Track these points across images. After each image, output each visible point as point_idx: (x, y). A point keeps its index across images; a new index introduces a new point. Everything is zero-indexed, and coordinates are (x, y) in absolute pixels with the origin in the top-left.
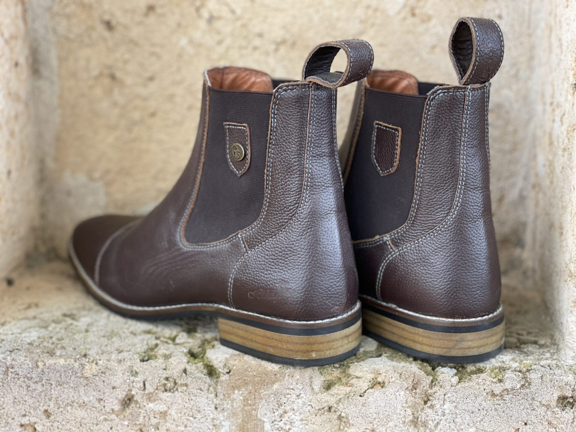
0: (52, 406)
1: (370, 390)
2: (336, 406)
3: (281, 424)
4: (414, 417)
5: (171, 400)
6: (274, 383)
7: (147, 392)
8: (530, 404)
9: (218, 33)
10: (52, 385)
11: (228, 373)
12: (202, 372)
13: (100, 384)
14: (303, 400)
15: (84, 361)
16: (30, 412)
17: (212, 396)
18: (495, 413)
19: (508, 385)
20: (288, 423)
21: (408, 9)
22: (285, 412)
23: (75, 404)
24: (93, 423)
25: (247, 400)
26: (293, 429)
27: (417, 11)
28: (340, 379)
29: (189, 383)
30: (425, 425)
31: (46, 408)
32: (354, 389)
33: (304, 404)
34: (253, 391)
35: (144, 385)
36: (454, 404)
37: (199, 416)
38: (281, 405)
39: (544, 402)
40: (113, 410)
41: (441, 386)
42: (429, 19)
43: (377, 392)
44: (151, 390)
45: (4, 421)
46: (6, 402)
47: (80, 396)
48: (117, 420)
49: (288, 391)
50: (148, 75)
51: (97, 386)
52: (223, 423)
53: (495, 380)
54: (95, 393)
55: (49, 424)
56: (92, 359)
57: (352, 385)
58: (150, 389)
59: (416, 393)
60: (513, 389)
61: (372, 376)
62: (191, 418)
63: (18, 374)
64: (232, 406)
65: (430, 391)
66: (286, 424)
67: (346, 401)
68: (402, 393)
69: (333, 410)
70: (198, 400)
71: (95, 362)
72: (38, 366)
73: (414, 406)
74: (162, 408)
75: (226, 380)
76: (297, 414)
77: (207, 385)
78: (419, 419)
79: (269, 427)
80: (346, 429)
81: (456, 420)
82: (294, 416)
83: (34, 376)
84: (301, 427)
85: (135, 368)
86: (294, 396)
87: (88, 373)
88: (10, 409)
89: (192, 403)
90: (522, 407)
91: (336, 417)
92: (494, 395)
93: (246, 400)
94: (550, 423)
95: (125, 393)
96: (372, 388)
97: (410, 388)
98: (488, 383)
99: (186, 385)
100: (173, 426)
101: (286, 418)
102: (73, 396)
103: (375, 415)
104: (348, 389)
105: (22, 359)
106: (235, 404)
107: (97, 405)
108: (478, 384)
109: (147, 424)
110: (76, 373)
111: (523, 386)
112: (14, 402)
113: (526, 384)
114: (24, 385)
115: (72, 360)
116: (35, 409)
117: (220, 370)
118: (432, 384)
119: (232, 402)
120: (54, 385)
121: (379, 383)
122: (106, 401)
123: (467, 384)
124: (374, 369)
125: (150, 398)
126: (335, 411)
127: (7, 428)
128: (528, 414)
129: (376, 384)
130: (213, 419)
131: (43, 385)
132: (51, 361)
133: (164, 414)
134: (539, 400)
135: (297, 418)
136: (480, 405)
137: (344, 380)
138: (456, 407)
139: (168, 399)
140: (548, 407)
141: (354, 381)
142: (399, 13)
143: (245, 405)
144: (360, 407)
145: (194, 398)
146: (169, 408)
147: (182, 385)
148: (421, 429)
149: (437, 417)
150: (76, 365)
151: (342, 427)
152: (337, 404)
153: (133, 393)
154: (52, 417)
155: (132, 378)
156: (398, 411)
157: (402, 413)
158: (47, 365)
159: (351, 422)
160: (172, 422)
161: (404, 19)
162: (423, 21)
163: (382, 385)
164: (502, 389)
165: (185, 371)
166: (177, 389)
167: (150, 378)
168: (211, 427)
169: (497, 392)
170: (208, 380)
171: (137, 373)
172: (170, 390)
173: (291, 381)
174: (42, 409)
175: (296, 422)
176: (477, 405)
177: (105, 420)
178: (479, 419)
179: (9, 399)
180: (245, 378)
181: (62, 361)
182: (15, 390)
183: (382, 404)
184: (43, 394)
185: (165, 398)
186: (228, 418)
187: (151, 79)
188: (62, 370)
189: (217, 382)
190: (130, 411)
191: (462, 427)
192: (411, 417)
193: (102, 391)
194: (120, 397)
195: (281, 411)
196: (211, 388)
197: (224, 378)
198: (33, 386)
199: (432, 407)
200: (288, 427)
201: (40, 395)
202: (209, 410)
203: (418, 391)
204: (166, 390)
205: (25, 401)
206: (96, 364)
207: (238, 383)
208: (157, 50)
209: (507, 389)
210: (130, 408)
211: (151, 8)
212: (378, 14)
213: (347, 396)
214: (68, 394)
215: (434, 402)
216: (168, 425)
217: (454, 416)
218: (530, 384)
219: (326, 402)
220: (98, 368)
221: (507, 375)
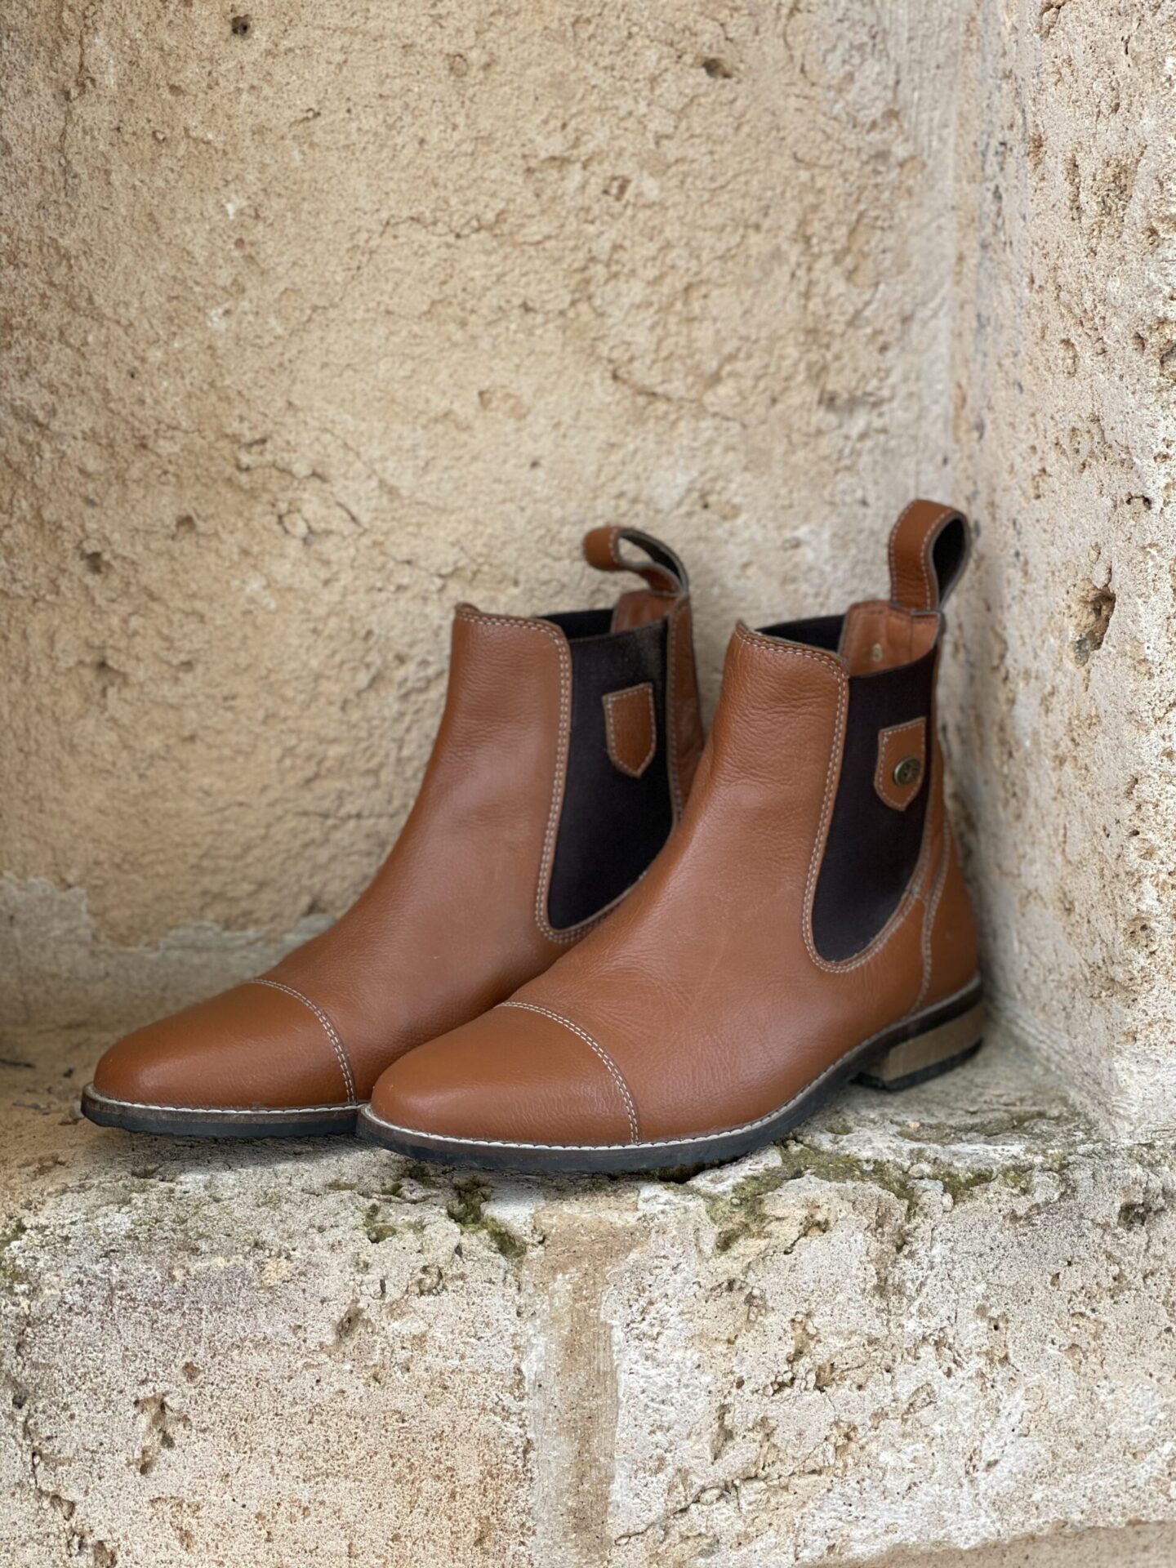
0: (201, 1353)
1: (803, 1240)
2: (742, 1278)
3: (644, 1326)
4: (879, 1279)
5: (435, 1310)
6: (630, 1250)
7: (388, 1300)
8: (1077, 1227)
9: (327, 563)
10: (201, 1311)
11: (541, 1242)
12: (489, 1248)
13: (298, 1297)
14: (684, 1274)
15: (261, 1255)
16: (155, 1374)
17: (513, 1290)
18: (1018, 1251)
19: (1039, 1197)
20: (657, 1322)
21: (695, 495)
22: (651, 1303)
23: (247, 1343)
24: (282, 1377)
25: (581, 1289)
26: (666, 1332)
27: (712, 499)
28: (747, 1225)
29: (467, 1272)
30: (899, 1290)
31: (188, 1359)
32: (774, 1241)
33: (686, 1281)
34: (591, 1271)
35: (383, 1286)
36: (950, 1244)
37: (488, 1334)
38: (644, 1290)
39: (1099, 1220)
40: (321, 1344)
41: (926, 1215)
42: (736, 511)
43: (816, 1241)
44: (398, 1296)
45: (103, 1399)
46: (108, 1359)
47: (257, 1326)
48: (331, 1363)
49: (656, 1262)
50: (183, 657)
51: (290, 1301)
52: (534, 1341)
53: (1015, 1191)
54: (285, 1317)
55: (194, 1392)
56: (276, 1249)
57: (769, 1235)
58: (393, 1293)
59: (883, 1234)
60: (1047, 1203)
61: (805, 1212)
62: (473, 1340)
63: (133, 1300)
64: (551, 1305)
65: (907, 1227)
66: (652, 1325)
67: (761, 1267)
68: (860, 1237)
69: (736, 1286)
70: (486, 1302)
71: (284, 1255)
72: (173, 1279)
73: (880, 1258)
74: (417, 1327)
75: (539, 1257)
76: (674, 1303)
77: (501, 1271)
78: (890, 1281)
79: (622, 1335)
80: (760, 1318)
81: (954, 1273)
82: (667, 1309)
83: (166, 1298)
84: (680, 1326)
85: (363, 1257)
86: (668, 1270)
87: (272, 1277)
88: (115, 1372)
89: (474, 1309)
90: (1063, 1234)
91: (743, 1298)
92: (1014, 1218)
93: (578, 1289)
94: (1109, 1256)
95: (345, 1308)
96: (805, 1235)
97: (873, 1226)
98: (1005, 1197)
99: (462, 1277)
100: (439, 1360)
101: (653, 1314)
102: (243, 1329)
103: (812, 1286)
104: (763, 1243)
105: (143, 1268)
106: (556, 1300)
107: (291, 1339)
108: (988, 1202)
109: (387, 1362)
110: (250, 1281)
111: (1062, 1195)
112: (125, 1357)
113: (1069, 1190)
114: (145, 1320)
115: (240, 1257)
116: (166, 1366)
117: (526, 1239)
118: (910, 1214)
119: (551, 1297)
120: (206, 1312)
121: (818, 1224)
122: (309, 1329)
123: (969, 1205)
124: (807, 1199)
125: (396, 1310)
126: (741, 1288)
127: (110, 1413)
128: (1073, 1245)
129: (815, 1226)
130: (514, 1335)
131: (184, 1314)
132: (197, 1266)
133: (420, 1340)
134: (1092, 1216)
135: (672, 1310)
136: (994, 1239)
137: (754, 1228)
138: (952, 1250)
139: (428, 1309)
140: (1105, 1227)
141: (773, 1227)
142: (679, 504)
143: (575, 1300)
144: (786, 1273)
145: (477, 1301)
146: (430, 1326)
147: (454, 1278)
148: (893, 1298)
149: (920, 1273)
150: (250, 1265)
151: (752, 1317)
152: (745, 1274)
153: (361, 1305)
154: (201, 1377)
155: (358, 1277)
156: (854, 1272)
157: (860, 1274)
158: (193, 1273)
159: (770, 1304)
160: (435, 1352)
161: (690, 514)
162: (725, 518)
163: (823, 1227)
164: (1029, 1205)
165: (458, 1250)
166: (444, 1287)
167: (394, 1273)
168: (510, 1352)
169: (1021, 1212)
170: (502, 1260)
171: (367, 1265)
172: (430, 1291)
173: (661, 1242)
174: (181, 1363)
175: (672, 1319)
176: (988, 1241)
177: (307, 1366)
178: (992, 1266)
179: (114, 1352)
180: (576, 1248)
181: (220, 1262)
182: (128, 1332)
183: (826, 1263)
184: (183, 1333)
185: (424, 1307)
186: (543, 1329)
187: (188, 665)
188: (223, 1278)
189: (521, 1262)
190: (355, 1342)
191: (964, 1285)
192: (875, 1281)
193: (301, 1310)
194: (336, 1318)
195: (643, 1302)
196: (509, 1277)
197: (535, 1253)
198: (164, 1319)
199: (911, 1255)
200: (656, 1330)
201: (177, 1336)
202: (506, 1319)
203: (887, 1229)
204: (422, 1293)
205: (147, 1352)
206: (288, 1258)
207: (562, 1259)
208: (199, 605)
209: (1037, 1205)
210: (356, 1337)
211: (186, 522)
212: (640, 507)
213: (763, 1256)
214: (235, 1325)
215: (915, 1246)
216: (428, 1358)
217: (949, 1266)
218: (1074, 1190)
219: (726, 1272)
220: (291, 1266)
221: (1036, 1180)
